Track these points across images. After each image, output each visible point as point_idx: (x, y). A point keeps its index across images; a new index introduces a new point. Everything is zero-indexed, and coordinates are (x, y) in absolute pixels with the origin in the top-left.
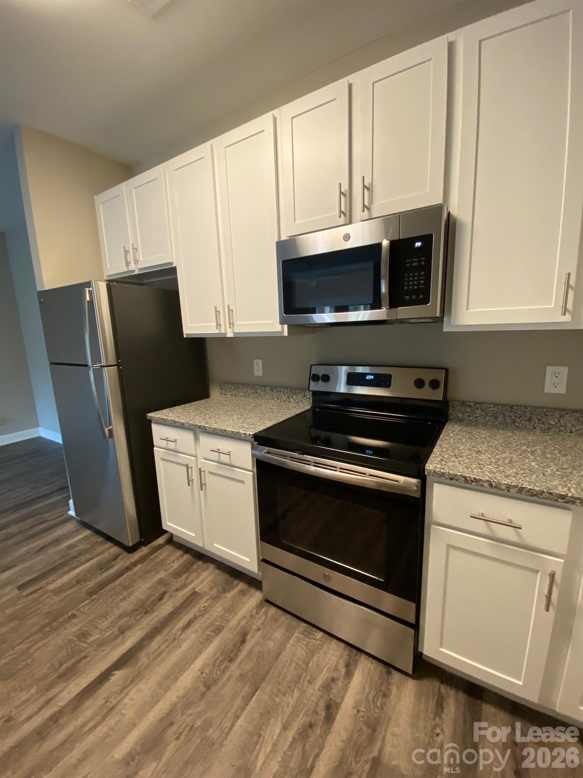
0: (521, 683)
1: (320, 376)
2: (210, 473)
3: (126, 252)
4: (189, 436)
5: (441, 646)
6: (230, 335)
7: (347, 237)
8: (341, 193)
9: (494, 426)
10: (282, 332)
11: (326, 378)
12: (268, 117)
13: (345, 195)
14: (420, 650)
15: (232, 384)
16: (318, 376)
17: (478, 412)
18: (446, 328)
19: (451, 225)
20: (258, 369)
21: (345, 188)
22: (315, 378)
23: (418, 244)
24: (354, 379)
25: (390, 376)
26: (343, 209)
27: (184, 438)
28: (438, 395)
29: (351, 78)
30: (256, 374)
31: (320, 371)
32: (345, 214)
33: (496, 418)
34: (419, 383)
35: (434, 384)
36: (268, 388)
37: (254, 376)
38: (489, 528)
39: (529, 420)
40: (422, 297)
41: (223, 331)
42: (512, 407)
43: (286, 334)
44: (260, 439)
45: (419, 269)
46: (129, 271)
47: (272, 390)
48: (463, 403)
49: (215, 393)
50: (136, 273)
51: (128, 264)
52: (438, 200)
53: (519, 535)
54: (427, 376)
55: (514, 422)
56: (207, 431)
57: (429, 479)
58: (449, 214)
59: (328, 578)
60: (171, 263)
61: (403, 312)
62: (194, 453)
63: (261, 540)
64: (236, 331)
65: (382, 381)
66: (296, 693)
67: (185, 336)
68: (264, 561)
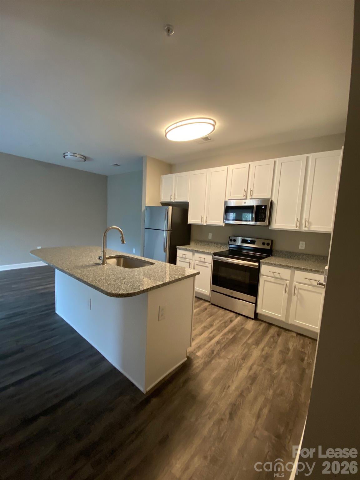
0: (281, 316)
1: (233, 240)
2: (197, 265)
3: (171, 195)
4: (191, 253)
5: (262, 309)
6: (205, 224)
7: (245, 203)
8: (244, 191)
9: (285, 258)
10: (223, 225)
11: (235, 241)
12: (226, 167)
13: (245, 191)
14: (256, 312)
15: (199, 241)
16: (232, 240)
17: (281, 253)
18: (270, 229)
19: (272, 203)
20: (210, 236)
21: (246, 190)
22: (231, 240)
23: (263, 207)
24: (244, 241)
25: (255, 241)
26: (245, 195)
27: (189, 254)
28: (269, 247)
29: (250, 163)
30: (209, 238)
31: (233, 238)
32: (245, 196)
33: (286, 256)
34: (264, 244)
35: (268, 244)
36: (213, 244)
37: (208, 239)
38: (274, 274)
39: (295, 256)
40: (264, 220)
41: (203, 223)
42: (290, 252)
43: (224, 226)
44: (215, 254)
45: (263, 213)
46: (171, 201)
47: (214, 244)
48: (277, 251)
49: (192, 244)
50: (173, 202)
51: (171, 199)
52: (269, 197)
53: (280, 275)
54: (266, 242)
55: (290, 257)
56: (197, 252)
57: (261, 263)
58: (272, 201)
59: (232, 293)
60: (187, 201)
61: (258, 223)
62: (192, 259)
63: (212, 284)
64: (207, 223)
65: (253, 242)
66: (222, 318)
67: (188, 224)
68: (212, 290)
